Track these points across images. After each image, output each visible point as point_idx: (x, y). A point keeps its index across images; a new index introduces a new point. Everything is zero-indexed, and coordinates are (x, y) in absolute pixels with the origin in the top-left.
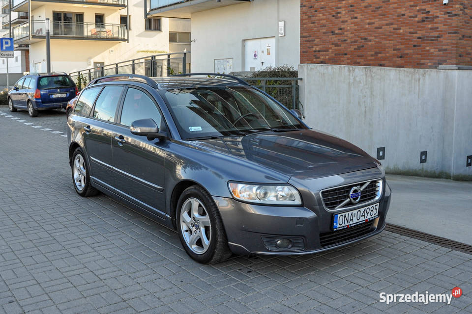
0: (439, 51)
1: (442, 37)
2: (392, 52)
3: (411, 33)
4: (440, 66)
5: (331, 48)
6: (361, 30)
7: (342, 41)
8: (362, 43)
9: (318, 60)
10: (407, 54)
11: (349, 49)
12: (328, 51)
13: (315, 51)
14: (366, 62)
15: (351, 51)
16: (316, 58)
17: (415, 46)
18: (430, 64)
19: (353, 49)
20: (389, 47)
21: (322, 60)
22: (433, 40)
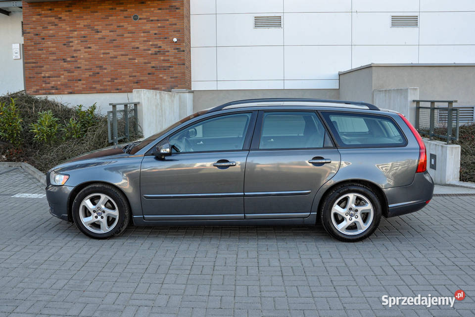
0: (171, 78)
1: (172, 67)
2: (127, 78)
3: (145, 63)
4: (172, 90)
5: (63, 75)
6: (95, 59)
7: (75, 68)
8: (98, 70)
9: (48, 85)
10: (143, 80)
11: (83, 76)
12: (59, 77)
13: (44, 77)
14: (102, 88)
15: (87, 78)
16: (46, 84)
17: (149, 74)
18: (163, 88)
19: (88, 76)
20: (125, 74)
21: (53, 85)
22: (165, 69)
